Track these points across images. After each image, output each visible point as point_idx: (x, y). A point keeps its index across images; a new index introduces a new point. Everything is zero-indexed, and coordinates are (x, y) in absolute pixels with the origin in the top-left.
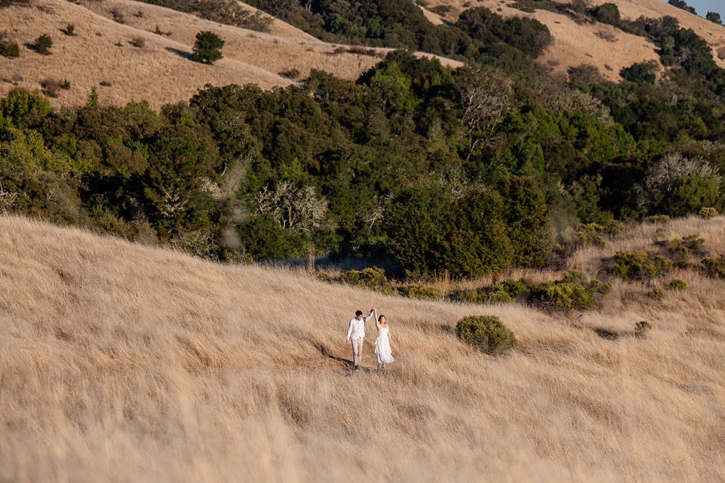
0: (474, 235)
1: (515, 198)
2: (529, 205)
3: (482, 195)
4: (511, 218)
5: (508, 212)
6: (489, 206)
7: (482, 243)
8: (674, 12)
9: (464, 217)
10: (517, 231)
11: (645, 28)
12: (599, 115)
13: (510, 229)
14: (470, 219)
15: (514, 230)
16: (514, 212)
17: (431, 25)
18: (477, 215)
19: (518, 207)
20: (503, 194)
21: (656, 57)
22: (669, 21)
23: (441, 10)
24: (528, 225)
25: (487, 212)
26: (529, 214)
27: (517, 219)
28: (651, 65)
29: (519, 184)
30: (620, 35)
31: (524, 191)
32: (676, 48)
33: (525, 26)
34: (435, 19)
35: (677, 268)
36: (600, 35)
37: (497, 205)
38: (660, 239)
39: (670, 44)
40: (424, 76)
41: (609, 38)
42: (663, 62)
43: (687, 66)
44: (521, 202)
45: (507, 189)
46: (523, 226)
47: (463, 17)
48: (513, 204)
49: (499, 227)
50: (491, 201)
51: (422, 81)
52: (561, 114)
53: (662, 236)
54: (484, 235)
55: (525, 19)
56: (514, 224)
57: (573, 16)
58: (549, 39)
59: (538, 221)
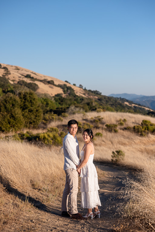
0: (7, 115)
1: (25, 100)
2: (32, 103)
3: (11, 98)
4: (24, 108)
5: (22, 105)
6: (14, 103)
7: (10, 118)
8: (66, 83)
9: (3, 107)
10: (26, 114)
11: (59, 86)
12: (51, 99)
13: (23, 113)
14: (6, 108)
15: (25, 113)
16: (25, 105)
18: (9, 106)
19: (27, 103)
20: (20, 98)
21: (63, 92)
22: (65, 85)
23: (13, 81)
24: (31, 111)
25: (13, 105)
26: (31, 106)
27: (26, 108)
28: (61, 94)
29: (27, 93)
30: (54, 87)
31: (29, 97)
32: (67, 90)
33: (33, 84)
34: (12, 83)
35: (95, 129)
36: (50, 87)
37: (17, 102)
38: (84, 118)
39: (66, 89)
40: (6, 88)
41: (52, 88)
42: (64, 93)
43: (69, 94)
44: (28, 101)
45: (22, 96)
46: (29, 111)
47: (18, 82)
48: (24, 102)
49: (18, 111)
50: (15, 100)
51: (5, 89)
52: (42, 99)
53: (85, 117)
54: (11, 114)
55: (33, 83)
56: (25, 111)
57: (44, 83)
58: (38, 88)
59: (35, 110)
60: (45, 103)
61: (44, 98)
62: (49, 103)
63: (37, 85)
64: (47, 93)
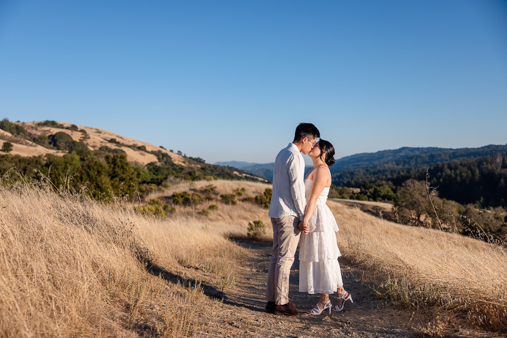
0: (91, 185)
1: (115, 165)
2: (123, 169)
3: (96, 162)
4: (113, 176)
5: (111, 173)
6: (100, 169)
7: (96, 189)
8: (161, 149)
9: (85, 175)
10: (117, 183)
11: (153, 153)
12: (144, 168)
13: (113, 182)
14: (89, 175)
15: (115, 182)
16: (114, 172)
17: (91, 150)
18: (93, 173)
19: (117, 170)
20: (108, 163)
21: (157, 160)
22: (160, 151)
23: (93, 147)
24: (122, 180)
25: (99, 172)
26: (123, 173)
27: (116, 176)
28: (155, 162)
29: (117, 157)
30: (147, 154)
31: (120, 161)
32: (163, 158)
34: (92, 149)
35: (207, 200)
36: (141, 154)
37: (104, 168)
38: (192, 188)
39: (161, 157)
40: (85, 155)
41: (143, 155)
42: (159, 161)
43: (166, 163)
44: (118, 167)
45: (111, 160)
46: (120, 180)
47: (100, 148)
48: (114, 168)
49: (105, 180)
50: (101, 166)
51: (84, 157)
53: (193, 186)
54: (97, 184)
55: (119, 149)
56: (115, 179)
57: (133, 149)
58: (126, 155)
59: (128, 178)
60: (136, 173)
61: (135, 167)
62: (141, 173)
63: (124, 152)
64: (137, 161)
